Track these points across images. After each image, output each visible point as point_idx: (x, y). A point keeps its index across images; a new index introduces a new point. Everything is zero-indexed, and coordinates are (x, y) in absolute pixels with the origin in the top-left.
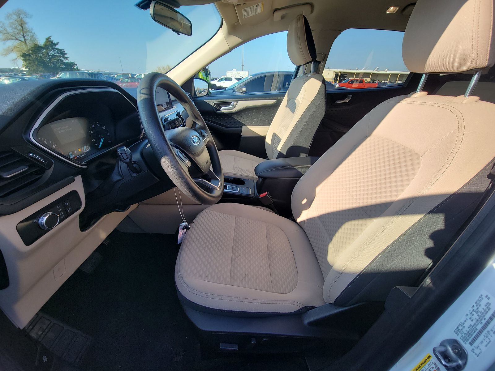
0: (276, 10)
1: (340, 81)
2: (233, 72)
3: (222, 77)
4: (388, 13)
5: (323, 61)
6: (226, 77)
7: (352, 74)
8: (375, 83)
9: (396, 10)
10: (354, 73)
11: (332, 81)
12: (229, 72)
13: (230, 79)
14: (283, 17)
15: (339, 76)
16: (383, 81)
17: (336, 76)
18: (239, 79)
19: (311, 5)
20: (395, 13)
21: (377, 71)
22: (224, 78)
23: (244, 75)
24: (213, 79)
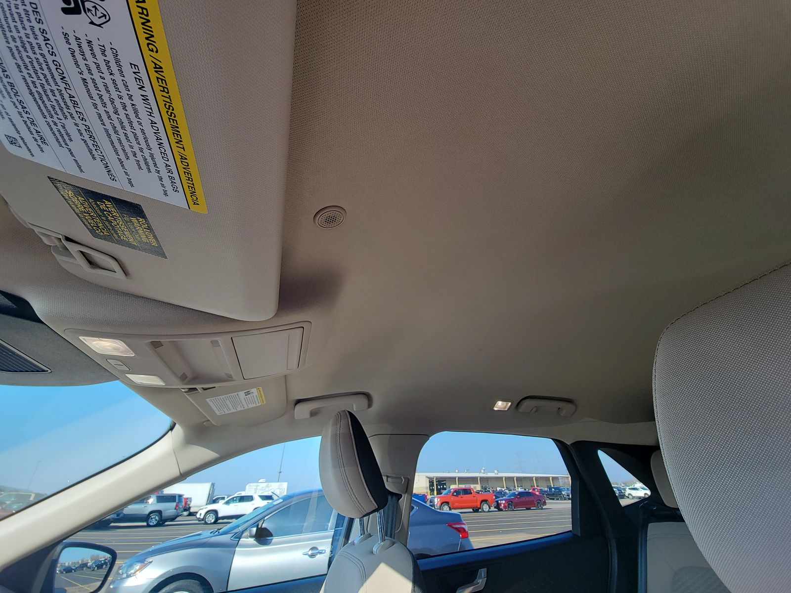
0: (299, 402)
1: (439, 493)
2: (259, 484)
3: (236, 495)
4: (497, 411)
5: (406, 492)
6: (243, 494)
7: (453, 480)
8: (489, 491)
9: (507, 405)
10: (455, 478)
11: (427, 493)
12: (251, 484)
13: (250, 498)
14: (313, 414)
15: (435, 483)
16: (498, 489)
17: (431, 483)
18: (269, 498)
19: (368, 396)
20: (508, 410)
21: (484, 473)
22: (238, 497)
23: (279, 490)
24: (218, 499)
